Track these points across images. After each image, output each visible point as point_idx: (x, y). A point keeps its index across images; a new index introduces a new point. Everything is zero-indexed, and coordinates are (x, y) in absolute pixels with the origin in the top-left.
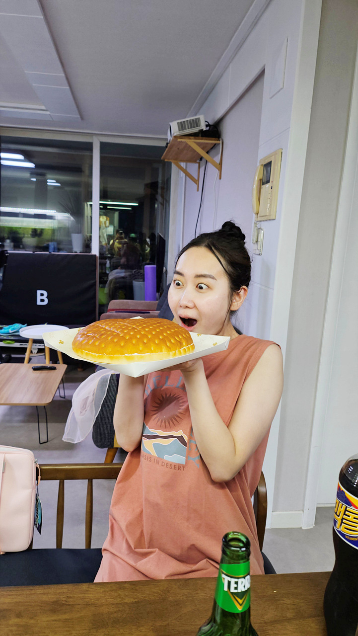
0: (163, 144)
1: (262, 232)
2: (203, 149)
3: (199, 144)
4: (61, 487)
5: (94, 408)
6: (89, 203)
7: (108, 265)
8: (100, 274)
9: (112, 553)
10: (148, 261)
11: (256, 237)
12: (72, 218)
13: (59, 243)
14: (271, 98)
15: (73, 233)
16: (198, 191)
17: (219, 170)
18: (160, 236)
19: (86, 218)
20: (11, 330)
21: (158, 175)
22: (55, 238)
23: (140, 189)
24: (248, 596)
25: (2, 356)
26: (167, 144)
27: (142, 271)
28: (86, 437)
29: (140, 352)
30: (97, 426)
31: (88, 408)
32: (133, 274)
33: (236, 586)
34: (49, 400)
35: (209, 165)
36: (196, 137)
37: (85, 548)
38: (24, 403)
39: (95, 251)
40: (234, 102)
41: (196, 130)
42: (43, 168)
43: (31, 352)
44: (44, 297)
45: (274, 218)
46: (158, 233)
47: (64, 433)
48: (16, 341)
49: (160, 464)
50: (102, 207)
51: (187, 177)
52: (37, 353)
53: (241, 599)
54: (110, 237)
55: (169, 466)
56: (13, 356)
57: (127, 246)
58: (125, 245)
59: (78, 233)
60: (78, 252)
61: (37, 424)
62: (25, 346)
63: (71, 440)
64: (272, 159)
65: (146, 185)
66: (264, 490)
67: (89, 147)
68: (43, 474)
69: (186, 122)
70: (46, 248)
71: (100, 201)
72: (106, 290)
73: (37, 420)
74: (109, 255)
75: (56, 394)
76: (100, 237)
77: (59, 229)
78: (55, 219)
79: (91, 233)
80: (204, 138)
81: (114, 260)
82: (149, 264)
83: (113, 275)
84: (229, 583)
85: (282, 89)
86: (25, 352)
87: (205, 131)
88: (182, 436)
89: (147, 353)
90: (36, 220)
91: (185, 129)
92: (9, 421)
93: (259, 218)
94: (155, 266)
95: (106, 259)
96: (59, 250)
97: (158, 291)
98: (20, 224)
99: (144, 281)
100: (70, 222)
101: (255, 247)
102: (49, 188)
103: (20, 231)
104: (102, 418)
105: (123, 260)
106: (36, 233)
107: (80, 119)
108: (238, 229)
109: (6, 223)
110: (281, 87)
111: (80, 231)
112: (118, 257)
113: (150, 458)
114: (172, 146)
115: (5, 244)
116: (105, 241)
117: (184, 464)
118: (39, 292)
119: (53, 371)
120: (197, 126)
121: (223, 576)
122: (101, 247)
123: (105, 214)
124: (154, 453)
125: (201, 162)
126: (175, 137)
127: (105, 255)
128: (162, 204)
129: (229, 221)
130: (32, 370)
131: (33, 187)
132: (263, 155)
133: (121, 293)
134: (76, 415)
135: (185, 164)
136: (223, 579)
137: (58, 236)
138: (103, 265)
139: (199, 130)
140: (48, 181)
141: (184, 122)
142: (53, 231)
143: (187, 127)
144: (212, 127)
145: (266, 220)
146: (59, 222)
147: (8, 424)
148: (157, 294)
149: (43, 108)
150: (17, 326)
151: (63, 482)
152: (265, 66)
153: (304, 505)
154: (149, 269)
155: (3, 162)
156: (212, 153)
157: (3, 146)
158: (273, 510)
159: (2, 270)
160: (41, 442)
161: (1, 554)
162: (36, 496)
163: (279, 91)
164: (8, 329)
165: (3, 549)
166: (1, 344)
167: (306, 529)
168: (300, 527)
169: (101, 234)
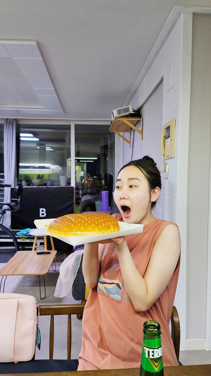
0: (109, 123)
1: (168, 165)
2: (132, 123)
3: (129, 121)
4: (52, 319)
5: (73, 275)
6: (69, 159)
7: (81, 193)
8: (76, 198)
9: (84, 359)
10: (103, 189)
11: (164, 168)
13: (52, 181)
14: (167, 92)
15: (60, 175)
16: (130, 147)
17: (141, 134)
18: (110, 174)
19: (68, 167)
20: (25, 232)
21: (108, 141)
22: (50, 179)
23: (97, 150)
24: (161, 360)
25: (20, 246)
26: (112, 122)
27: (100, 196)
28: (68, 293)
30: (75, 286)
31: (69, 275)
32: (95, 198)
33: (153, 354)
34: (46, 271)
35: (136, 132)
36: (128, 117)
37: (67, 359)
39: (73, 184)
41: (127, 113)
42: (43, 141)
43: (36, 245)
44: (44, 212)
45: (174, 157)
46: (108, 173)
47: (55, 291)
48: (28, 238)
50: (76, 161)
51: (124, 140)
52: (40, 245)
53: (157, 363)
56: (26, 247)
57: (92, 182)
58: (90, 182)
59: (63, 175)
60: (63, 185)
61: (39, 287)
62: (33, 242)
63: (59, 295)
64: (170, 124)
65: (101, 147)
66: (178, 320)
67: (68, 128)
68: (41, 311)
69: (121, 110)
70: (45, 184)
71: (75, 157)
72: (80, 207)
73: (39, 285)
74: (81, 188)
75: (50, 269)
76: (76, 178)
77: (53, 174)
78: (50, 169)
79: (71, 176)
80: (132, 117)
81: (84, 191)
82: (104, 191)
83: (84, 199)
84: (149, 352)
85: (173, 87)
86: (33, 245)
87: (133, 114)
88: (118, 283)
91: (121, 113)
92: (23, 286)
93: (165, 158)
94: (108, 191)
95: (79, 190)
96: (52, 185)
97: (110, 206)
98: (31, 172)
99: (101, 201)
100: (59, 170)
101: (164, 174)
102: (47, 152)
103: (31, 176)
104: (77, 281)
105: (89, 190)
106: (39, 177)
107: (63, 113)
108: (152, 159)
109: (23, 172)
110: (173, 85)
111: (64, 174)
112: (86, 189)
114: (115, 123)
115: (22, 183)
116: (79, 180)
118: (41, 209)
119: (49, 255)
120: (128, 112)
121: (145, 348)
122: (76, 183)
123: (79, 165)
125: (131, 131)
126: (116, 118)
127: (79, 188)
128: (111, 157)
130: (37, 254)
131: (38, 152)
132: (165, 124)
134: (62, 279)
135: (122, 133)
136: (145, 350)
137: (52, 178)
138: (77, 193)
139: (129, 114)
140: (46, 148)
142: (49, 175)
144: (136, 111)
145: (169, 159)
146: (53, 170)
147: (23, 288)
149: (43, 107)
150: (28, 229)
151: (53, 317)
152: (163, 76)
153: (206, 335)
154: (104, 193)
155: (21, 139)
156: (137, 125)
157: (22, 129)
158: (186, 338)
159: (20, 197)
160: (41, 298)
161: (16, 363)
162: (37, 325)
163: (172, 88)
164: (23, 232)
165: (17, 359)
166: (19, 240)
167: (208, 351)
168: (204, 349)
169: (76, 176)
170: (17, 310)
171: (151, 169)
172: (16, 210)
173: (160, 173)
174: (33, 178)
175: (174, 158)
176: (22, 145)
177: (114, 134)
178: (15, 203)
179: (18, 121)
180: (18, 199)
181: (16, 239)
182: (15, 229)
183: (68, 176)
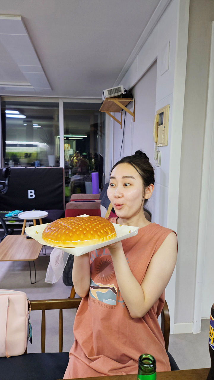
0: (100, 102)
1: (160, 153)
2: (123, 104)
3: (121, 102)
4: (44, 314)
5: (63, 262)
6: (58, 137)
7: (70, 173)
8: (65, 179)
9: (75, 356)
10: (94, 170)
11: (156, 156)
12: (48, 146)
13: (41, 161)
14: (161, 75)
15: (49, 155)
16: (121, 128)
17: (133, 117)
18: (100, 155)
19: (56, 145)
20: (14, 214)
21: (98, 120)
22: (39, 158)
23: (87, 127)
25: (9, 228)
26: (102, 102)
27: (90, 175)
28: (59, 280)
29: (82, 239)
30: (65, 273)
31: (60, 262)
32: (85, 178)
34: (37, 257)
35: (128, 114)
36: (119, 98)
37: (59, 352)
38: (21, 259)
39: (62, 165)
40: (140, 78)
41: (119, 94)
42: (30, 118)
44: (33, 194)
46: (99, 154)
48: (17, 221)
49: (100, 305)
50: (66, 138)
51: (115, 121)
54: (71, 156)
55: (106, 307)
56: (15, 230)
57: (81, 161)
58: (80, 161)
59: (52, 155)
60: (52, 166)
61: (29, 271)
62: (22, 224)
63: (49, 281)
64: (164, 111)
65: (91, 126)
66: (168, 313)
67: (57, 105)
68: (32, 306)
69: (113, 90)
70: (33, 165)
71: (64, 135)
72: (69, 188)
73: (29, 270)
74: (71, 167)
75: (41, 253)
76: (65, 156)
77: (41, 152)
78: (38, 147)
79: (60, 154)
80: (124, 98)
81: (73, 170)
82: (94, 172)
83: (73, 178)
86: (22, 227)
87: (124, 94)
88: (113, 288)
89: (86, 240)
90: (27, 148)
91: (113, 94)
93: (158, 145)
94: (98, 173)
95: (69, 169)
96: (41, 165)
98: (18, 151)
99: (91, 181)
101: (156, 162)
102: (34, 129)
103: (18, 155)
104: (68, 268)
105: (79, 170)
106: (27, 155)
107: (51, 90)
109: (10, 151)
110: (167, 69)
111: (53, 154)
112: (76, 167)
113: (95, 301)
114: (105, 103)
115: (9, 163)
116: (68, 158)
117: (115, 305)
118: (29, 191)
120: (119, 92)
122: (65, 163)
123: (68, 143)
124: (97, 298)
125: (123, 112)
126: (107, 98)
127: (68, 167)
128: (101, 136)
129: (139, 150)
130: (26, 238)
131: (25, 128)
132: (158, 109)
133: (78, 189)
134: (52, 266)
135: (113, 113)
137: (40, 157)
138: (67, 173)
139: (121, 94)
140: (34, 125)
141: (112, 90)
142: (37, 154)
143: (113, 93)
144: (128, 92)
145: (162, 146)
146: (41, 148)
147: (12, 272)
148: (100, 189)
149: (30, 84)
150: (17, 211)
151: (45, 311)
152: (157, 57)
153: (193, 319)
154: (94, 175)
155: (7, 116)
156: (129, 106)
157: (7, 106)
158: (174, 322)
159: (7, 179)
160: (32, 283)
161: (8, 357)
162: (29, 320)
163: (166, 71)
164: (12, 214)
165: (9, 354)
166: (7, 223)
167: (195, 334)
168: (192, 332)
169: (65, 155)
170: (8, 307)
171: (145, 167)
172: (4, 192)
173: (154, 169)
174: (20, 156)
175: (167, 146)
176: (7, 122)
177: (104, 114)
178: (2, 186)
179: (3, 98)
180: (6, 181)
181: (4, 221)
182: (3, 211)
183: (57, 155)
